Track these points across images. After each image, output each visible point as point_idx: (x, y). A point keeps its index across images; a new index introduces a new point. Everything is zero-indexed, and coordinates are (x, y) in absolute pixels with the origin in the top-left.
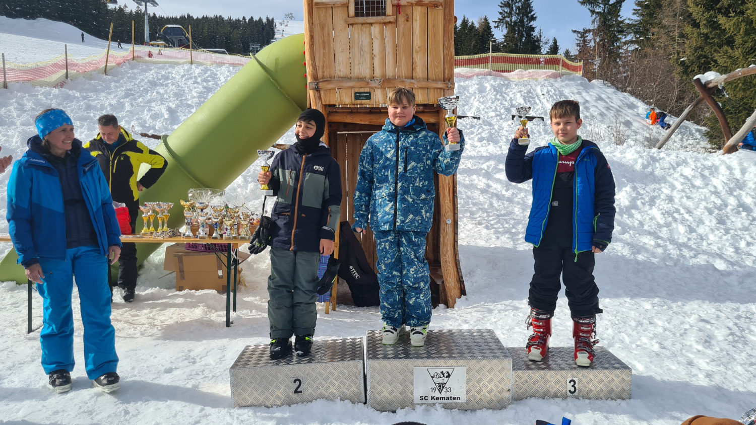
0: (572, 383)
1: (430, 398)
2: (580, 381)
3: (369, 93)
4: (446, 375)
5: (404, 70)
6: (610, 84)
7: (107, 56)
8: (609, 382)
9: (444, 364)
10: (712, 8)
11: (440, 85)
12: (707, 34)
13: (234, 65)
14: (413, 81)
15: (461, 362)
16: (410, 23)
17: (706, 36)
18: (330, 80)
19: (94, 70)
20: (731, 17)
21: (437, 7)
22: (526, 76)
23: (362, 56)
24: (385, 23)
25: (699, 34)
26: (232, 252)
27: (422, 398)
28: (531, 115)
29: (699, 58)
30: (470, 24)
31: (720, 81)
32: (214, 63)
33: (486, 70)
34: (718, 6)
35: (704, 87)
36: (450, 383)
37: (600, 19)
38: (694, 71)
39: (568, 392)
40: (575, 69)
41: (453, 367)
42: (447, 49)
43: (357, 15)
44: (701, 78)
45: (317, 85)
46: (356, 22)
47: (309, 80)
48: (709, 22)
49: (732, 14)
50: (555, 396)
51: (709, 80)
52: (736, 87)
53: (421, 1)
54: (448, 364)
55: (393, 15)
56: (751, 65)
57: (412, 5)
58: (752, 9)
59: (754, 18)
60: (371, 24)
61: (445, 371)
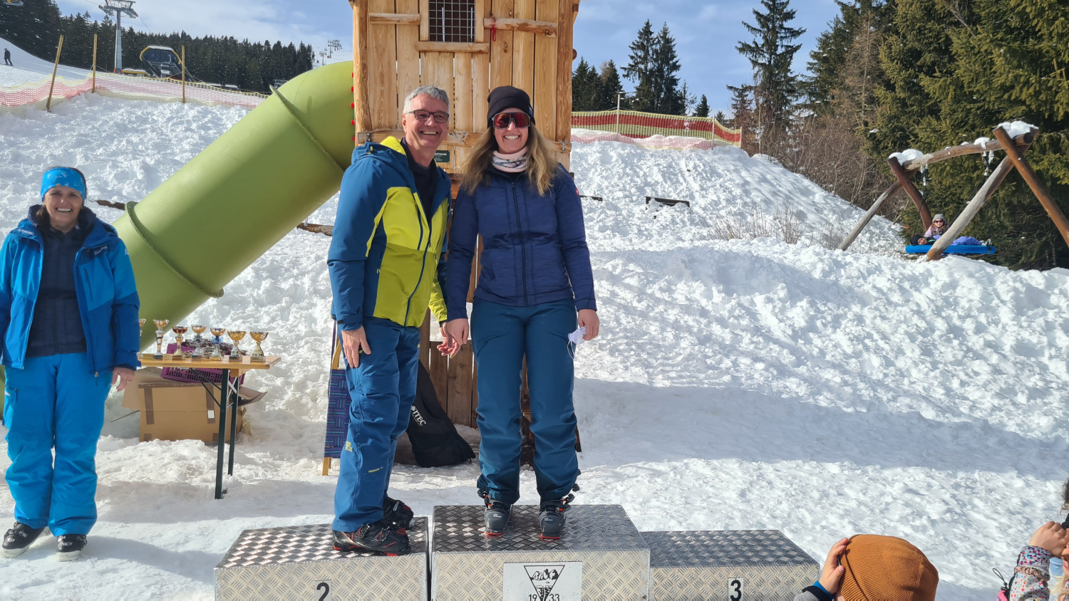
0: (736, 585)
2: (747, 582)
3: (448, 152)
4: (552, 575)
6: (777, 161)
7: (53, 84)
8: (788, 584)
9: (550, 559)
10: (912, 66)
12: (904, 99)
13: (247, 108)
15: (575, 555)
16: (509, 54)
17: (903, 103)
18: (388, 130)
19: (31, 104)
20: (937, 77)
21: (548, 34)
22: (666, 144)
24: (473, 54)
25: (895, 99)
26: (229, 383)
28: (672, 198)
29: (893, 131)
30: (591, 69)
31: (923, 163)
32: (217, 102)
33: (612, 133)
34: (918, 63)
35: (902, 169)
36: (558, 587)
37: (764, 73)
38: (887, 147)
39: (730, 599)
40: (731, 138)
41: (563, 564)
42: (562, 95)
43: (432, 38)
44: (898, 158)
46: (432, 48)
47: (358, 128)
48: (907, 83)
49: (938, 74)
51: (909, 159)
52: (942, 170)
53: (525, 24)
54: (556, 558)
55: (485, 42)
56: (962, 142)
57: (513, 29)
58: (964, 68)
59: (966, 80)
60: (453, 53)
61: (550, 570)
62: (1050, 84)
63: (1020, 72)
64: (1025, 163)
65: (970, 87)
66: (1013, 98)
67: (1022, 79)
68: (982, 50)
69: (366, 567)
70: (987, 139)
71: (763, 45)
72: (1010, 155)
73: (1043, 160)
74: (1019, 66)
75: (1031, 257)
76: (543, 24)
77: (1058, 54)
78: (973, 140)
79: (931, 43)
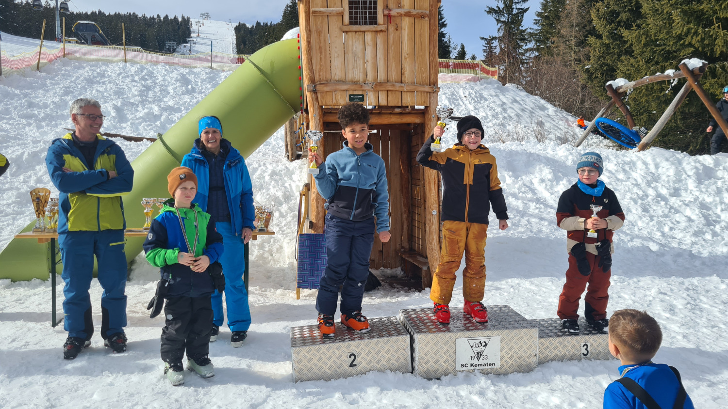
0: (585, 347)
1: (469, 365)
2: (592, 344)
3: (363, 95)
4: (483, 344)
5: (394, 75)
6: (521, 88)
7: (40, 53)
9: (482, 335)
10: (613, 22)
11: (427, 89)
12: (609, 44)
13: (170, 64)
14: (403, 85)
15: (496, 332)
16: (399, 32)
17: (607, 46)
18: (326, 83)
19: (27, 67)
20: (633, 30)
21: (423, 18)
23: (356, 61)
25: (603, 44)
27: (462, 366)
28: (456, 116)
29: (601, 66)
31: (629, 87)
32: (148, 61)
34: (617, 20)
35: (616, 92)
36: (487, 351)
37: (505, 28)
38: (598, 77)
39: (582, 356)
40: (493, 74)
41: (489, 338)
42: (432, 56)
43: (351, 23)
44: (613, 84)
45: (315, 87)
46: (351, 29)
47: (306, 82)
48: (610, 34)
49: (634, 28)
50: (571, 359)
51: (620, 85)
52: (640, 92)
53: (409, 12)
54: (485, 335)
55: (384, 24)
56: (656, 73)
57: (401, 15)
58: (652, 23)
59: (653, 32)
60: (364, 32)
61: (482, 341)
62: (711, 34)
63: (691, 25)
64: (700, 86)
65: (656, 36)
66: (687, 43)
67: (693, 31)
68: (665, 12)
69: (376, 344)
70: (674, 71)
71: (503, 9)
72: (690, 81)
73: (706, 83)
74: (689, 23)
75: (696, 146)
76: (420, 11)
77: (715, 12)
78: (663, 72)
79: (626, 6)
